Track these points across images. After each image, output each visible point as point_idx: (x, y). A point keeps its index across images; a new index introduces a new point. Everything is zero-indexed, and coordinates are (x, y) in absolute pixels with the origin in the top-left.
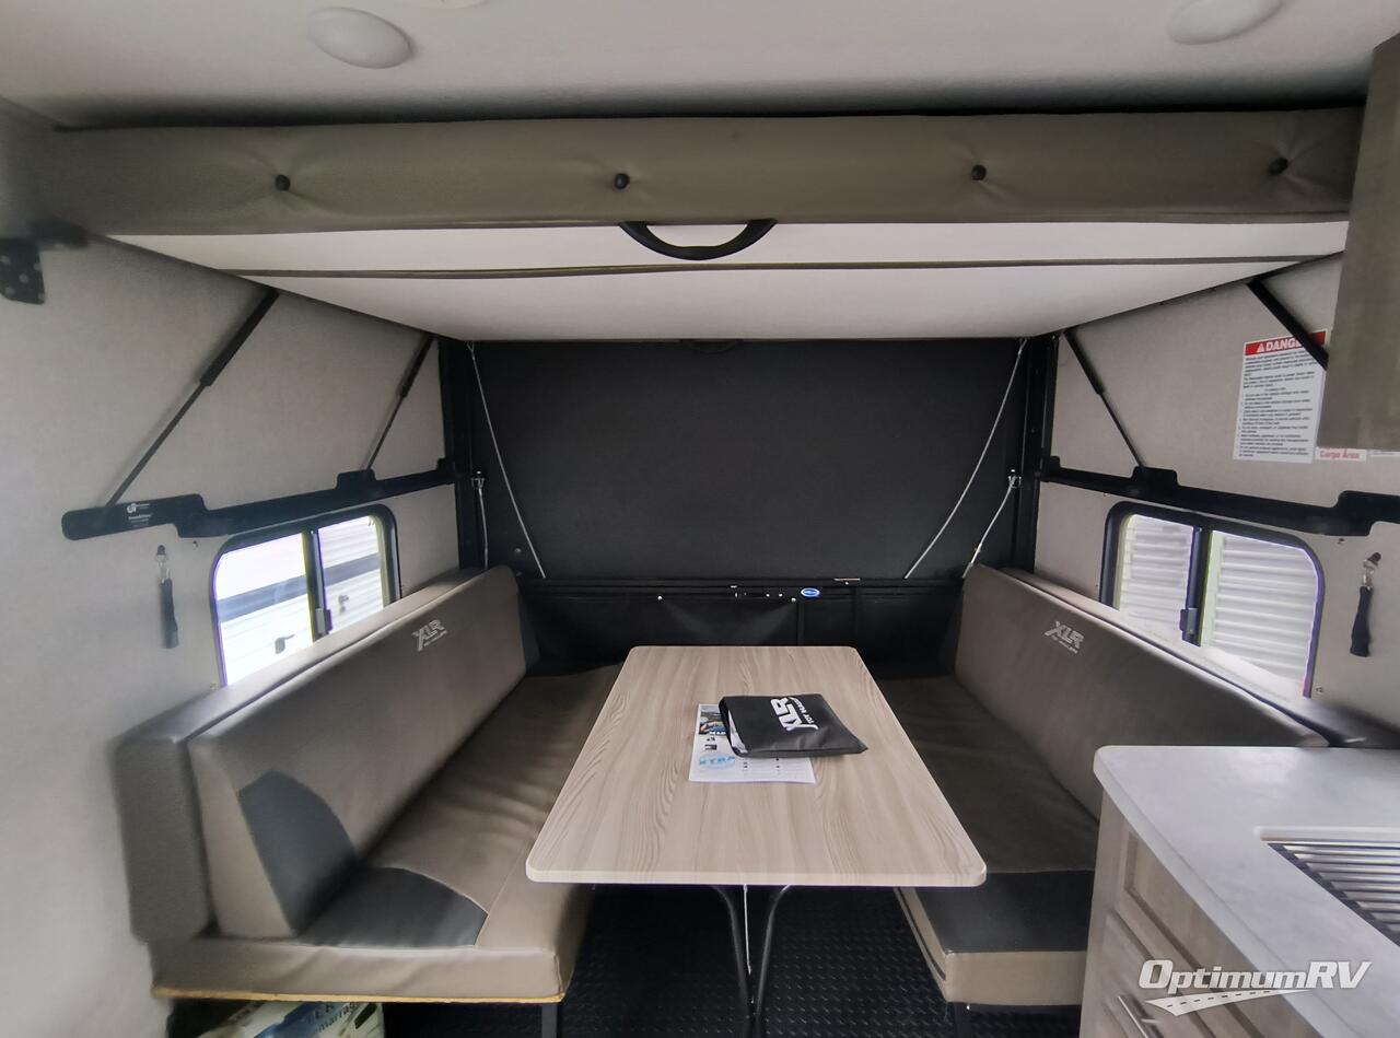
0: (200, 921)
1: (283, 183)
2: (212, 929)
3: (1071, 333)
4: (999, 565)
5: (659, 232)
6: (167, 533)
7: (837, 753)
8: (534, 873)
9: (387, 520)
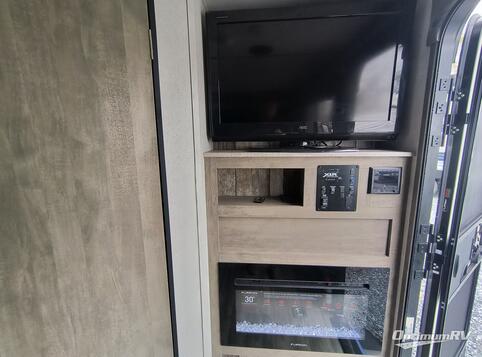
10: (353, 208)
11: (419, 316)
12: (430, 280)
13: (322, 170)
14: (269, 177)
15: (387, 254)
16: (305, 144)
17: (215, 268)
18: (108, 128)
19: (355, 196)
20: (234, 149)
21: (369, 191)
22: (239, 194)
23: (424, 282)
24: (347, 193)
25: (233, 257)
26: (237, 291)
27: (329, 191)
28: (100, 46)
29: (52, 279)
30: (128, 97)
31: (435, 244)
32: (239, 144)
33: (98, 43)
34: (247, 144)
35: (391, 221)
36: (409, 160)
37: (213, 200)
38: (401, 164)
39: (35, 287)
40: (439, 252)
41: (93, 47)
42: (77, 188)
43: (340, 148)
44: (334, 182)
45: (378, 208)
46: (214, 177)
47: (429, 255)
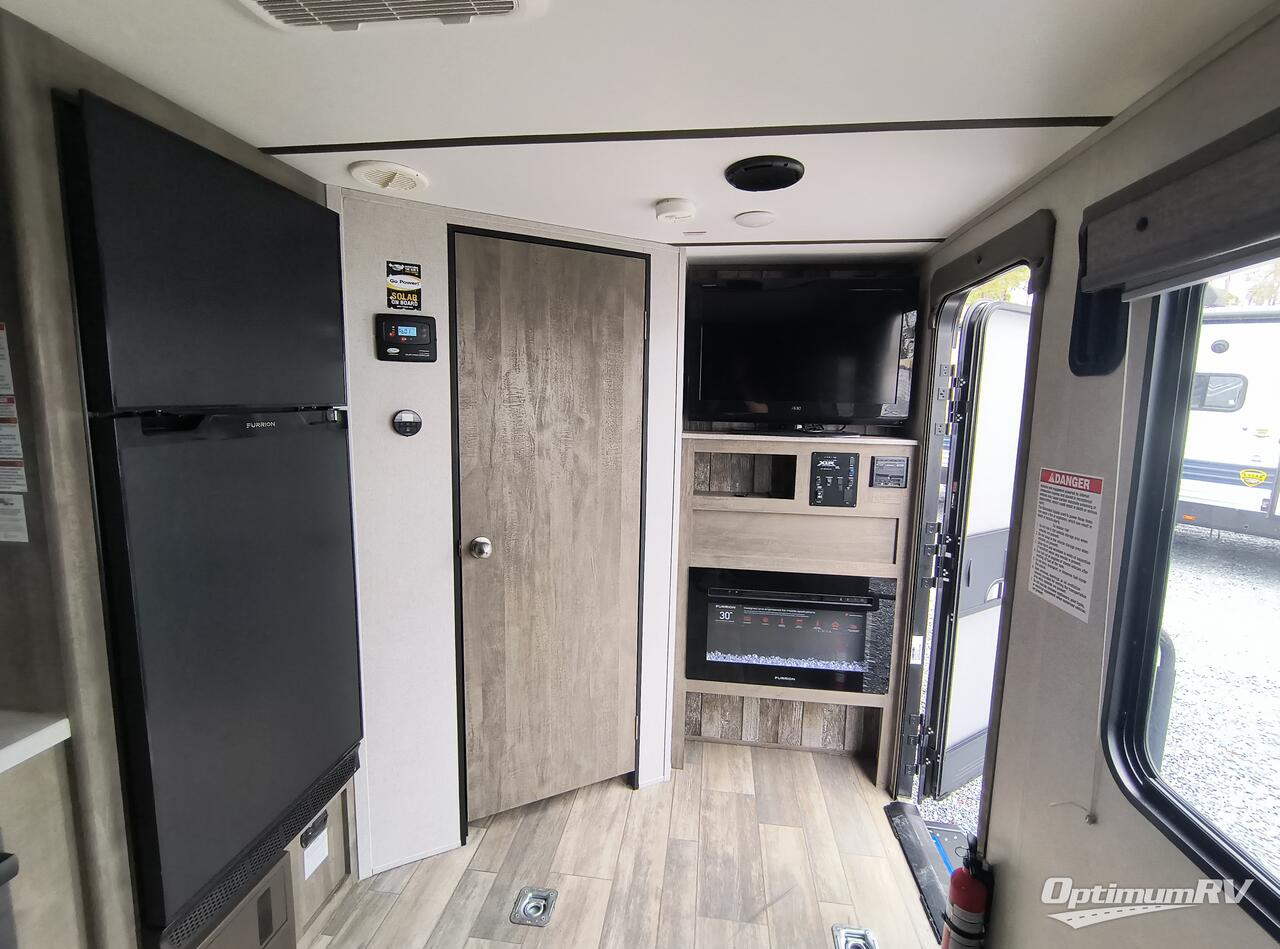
10: (853, 504)
11: (929, 635)
12: (941, 590)
13: (817, 457)
14: (753, 467)
15: (894, 563)
16: (799, 427)
17: (685, 573)
18: (603, 407)
19: (855, 488)
20: (710, 430)
21: (871, 485)
22: (714, 489)
23: (933, 592)
24: (845, 486)
25: (707, 561)
26: (709, 604)
27: (824, 482)
28: (605, 331)
29: (546, 548)
30: (622, 376)
31: (945, 546)
32: (716, 424)
33: (604, 329)
34: (727, 424)
35: (898, 519)
36: (916, 449)
37: (688, 489)
38: (908, 453)
39: (534, 553)
40: (949, 555)
41: (599, 332)
42: (575, 462)
43: (844, 434)
44: (831, 471)
45: (882, 505)
46: (691, 461)
47: (938, 558)
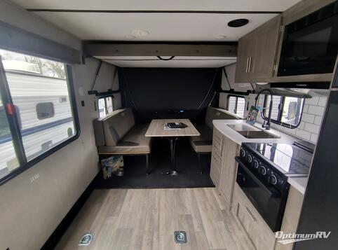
0: (104, 144)
1: (117, 51)
2: (105, 145)
3: (224, 67)
4: (213, 106)
5: (161, 57)
6: (94, 95)
7: (184, 127)
8: (146, 136)
9: (113, 97)
